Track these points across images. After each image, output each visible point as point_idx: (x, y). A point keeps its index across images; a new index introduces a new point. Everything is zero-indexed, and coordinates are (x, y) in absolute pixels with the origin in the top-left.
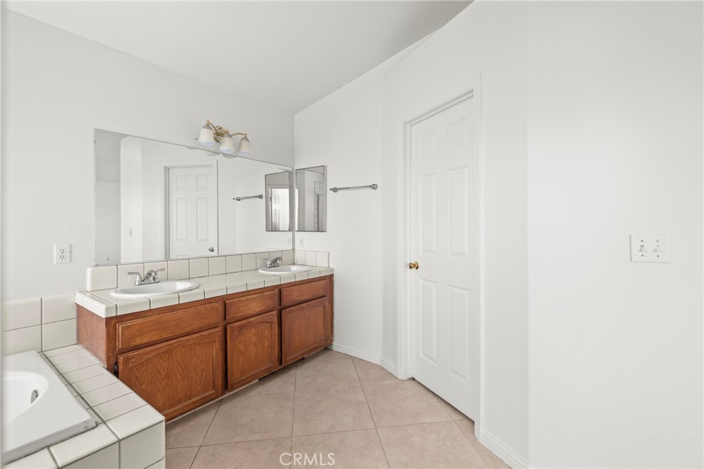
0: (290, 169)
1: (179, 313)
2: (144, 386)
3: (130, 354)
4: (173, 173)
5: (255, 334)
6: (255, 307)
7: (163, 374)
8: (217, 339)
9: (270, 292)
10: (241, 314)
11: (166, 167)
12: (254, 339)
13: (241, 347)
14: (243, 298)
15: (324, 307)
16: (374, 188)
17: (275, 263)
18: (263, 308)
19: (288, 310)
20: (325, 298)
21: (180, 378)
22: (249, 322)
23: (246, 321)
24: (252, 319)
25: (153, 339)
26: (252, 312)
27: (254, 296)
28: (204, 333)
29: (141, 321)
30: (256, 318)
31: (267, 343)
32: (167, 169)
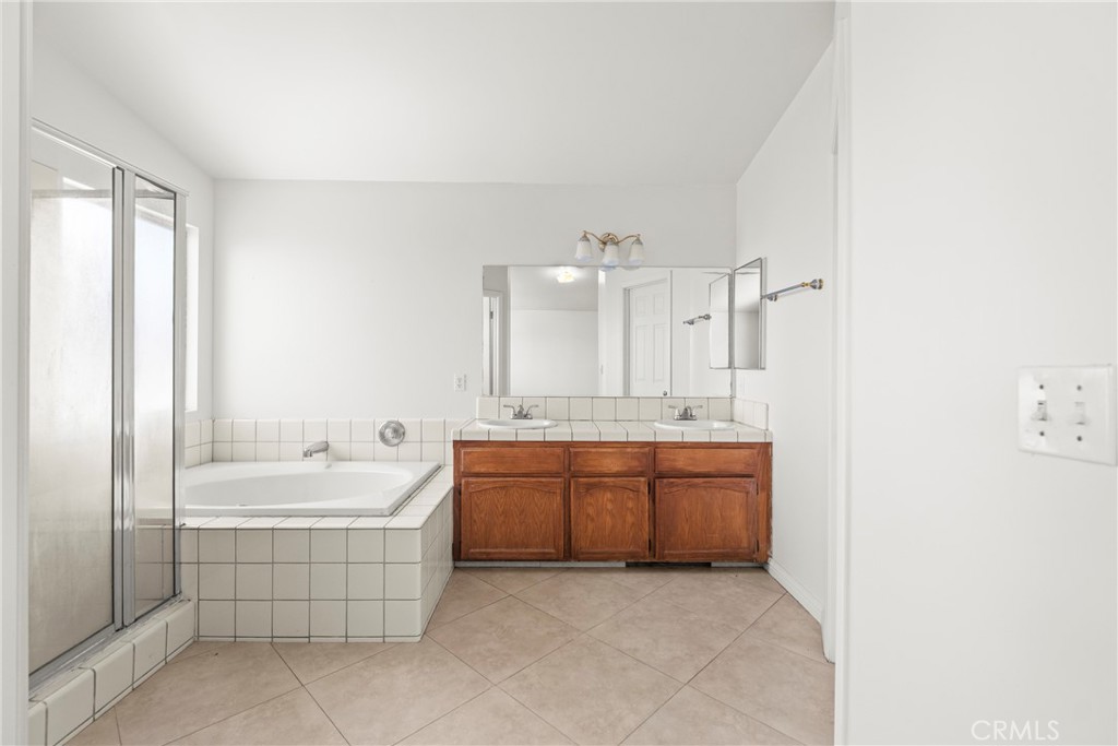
0: (730, 272)
1: (516, 450)
2: (483, 515)
3: (471, 479)
4: (634, 295)
5: (611, 501)
6: (612, 464)
7: (501, 510)
8: (558, 491)
9: (636, 450)
10: (588, 469)
11: (625, 289)
12: (609, 506)
13: (591, 511)
14: (594, 450)
15: (747, 493)
17: (686, 416)
18: (625, 469)
19: (665, 480)
20: (753, 479)
21: (517, 521)
22: (600, 482)
23: (596, 479)
24: (606, 479)
25: (491, 470)
26: (605, 470)
27: (610, 450)
28: (543, 480)
29: (480, 450)
30: (612, 479)
31: (630, 519)
32: (627, 291)
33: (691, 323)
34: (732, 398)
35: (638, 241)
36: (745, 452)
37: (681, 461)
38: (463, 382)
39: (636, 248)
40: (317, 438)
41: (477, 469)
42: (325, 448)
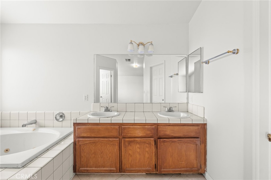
1: (99, 127)
2: (85, 154)
3: (80, 139)
4: (153, 69)
5: (139, 148)
6: (139, 133)
7: (93, 152)
8: (117, 144)
9: (149, 127)
10: (130, 135)
11: (151, 67)
12: (138, 150)
13: (130, 152)
14: (132, 127)
15: (196, 145)
16: (234, 53)
17: (170, 110)
18: (144, 135)
19: (162, 140)
20: (199, 139)
21: (100, 156)
22: (134, 140)
23: (133, 139)
24: (137, 139)
25: (89, 135)
26: (137, 135)
27: (138, 127)
28: (110, 139)
29: (84, 127)
30: (139, 139)
31: (147, 155)
32: (151, 68)
33: (171, 77)
34: (187, 103)
35: (152, 44)
36: (196, 128)
37: (169, 131)
38: (87, 98)
39: (151, 46)
40: (32, 119)
41: (83, 135)
42: (35, 122)
